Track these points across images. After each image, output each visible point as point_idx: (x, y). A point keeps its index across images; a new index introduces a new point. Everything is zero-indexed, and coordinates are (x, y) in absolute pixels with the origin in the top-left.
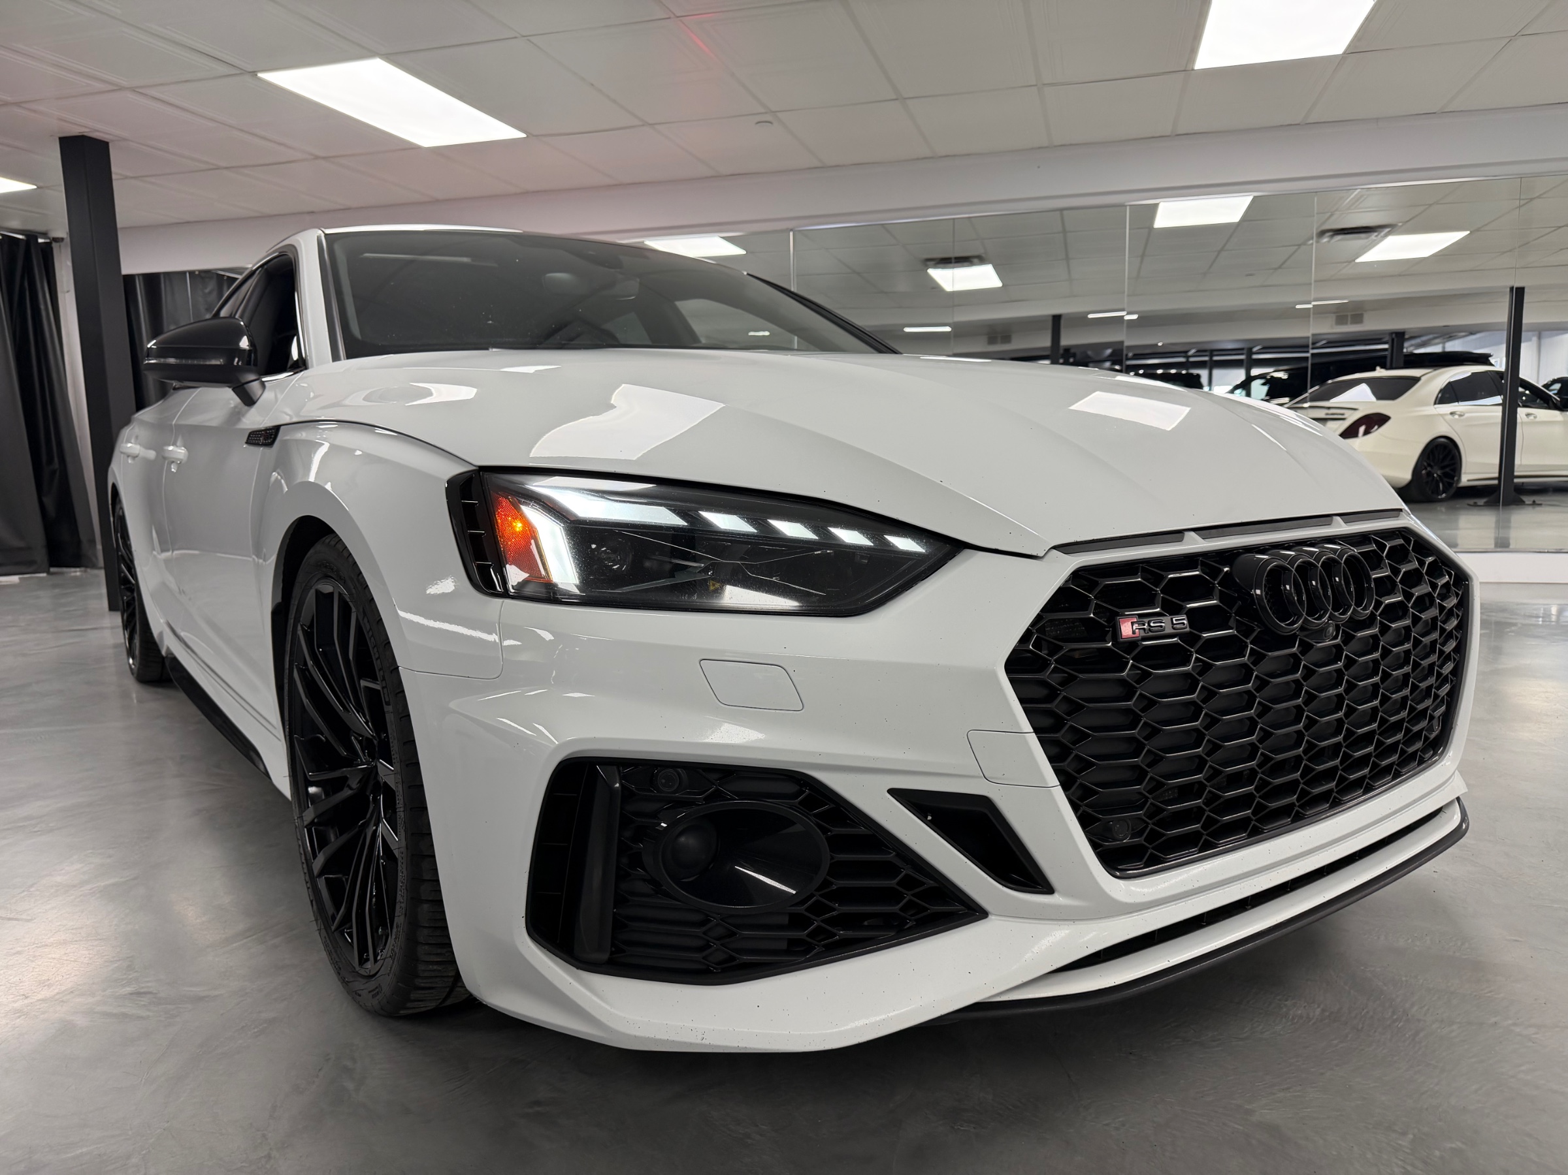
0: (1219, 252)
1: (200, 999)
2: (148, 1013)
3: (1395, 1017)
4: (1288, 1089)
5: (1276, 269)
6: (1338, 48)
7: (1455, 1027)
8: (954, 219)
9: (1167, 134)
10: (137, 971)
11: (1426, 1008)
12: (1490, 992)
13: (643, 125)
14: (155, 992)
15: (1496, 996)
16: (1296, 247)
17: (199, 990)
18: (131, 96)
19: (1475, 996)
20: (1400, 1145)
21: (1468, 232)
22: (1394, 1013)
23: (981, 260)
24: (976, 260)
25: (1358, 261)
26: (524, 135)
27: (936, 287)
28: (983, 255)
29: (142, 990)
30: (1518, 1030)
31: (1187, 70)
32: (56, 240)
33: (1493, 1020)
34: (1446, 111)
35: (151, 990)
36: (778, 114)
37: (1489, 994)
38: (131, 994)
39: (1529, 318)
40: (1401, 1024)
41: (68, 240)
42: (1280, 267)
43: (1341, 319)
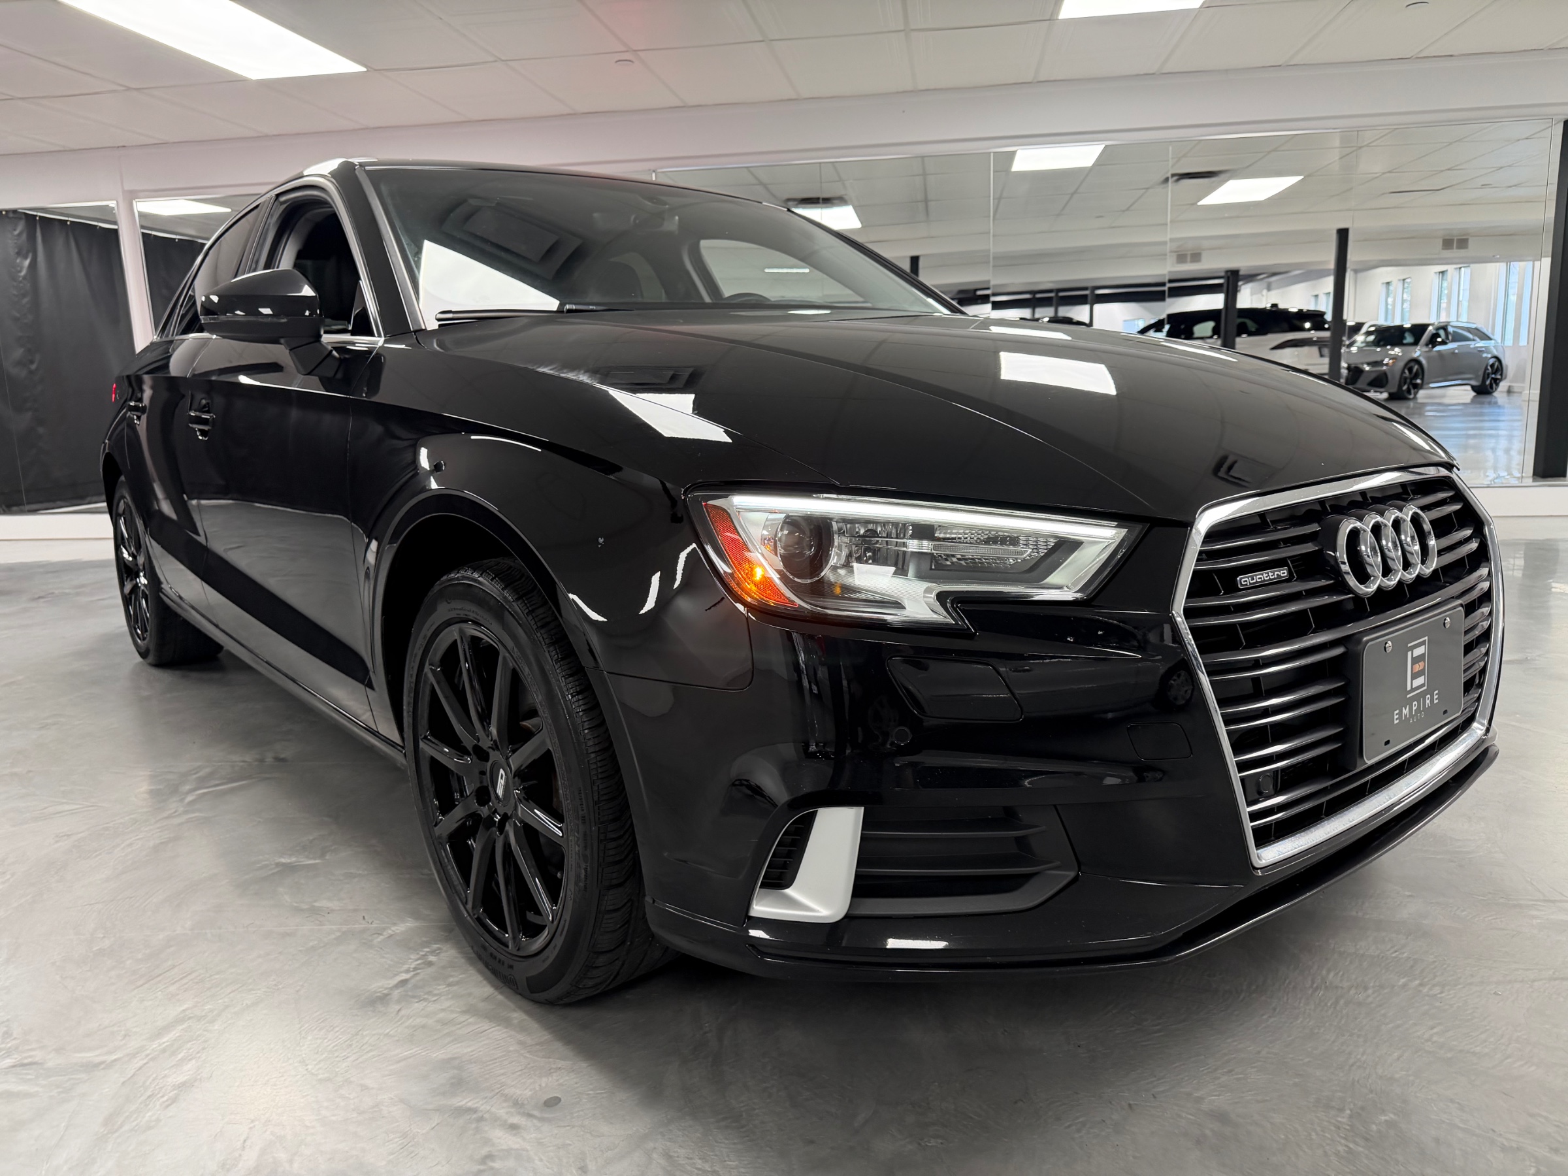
0: (1072, 194)
1: (97, 1065)
2: (36, 1089)
3: (1315, 985)
4: (1230, 1071)
5: (1124, 211)
7: (1370, 991)
8: (820, 163)
9: (1029, 80)
10: (15, 1039)
11: (1341, 973)
12: (1396, 952)
13: (496, 61)
14: (40, 1062)
15: (1400, 956)
16: (1144, 191)
17: (92, 1055)
19: (1383, 957)
20: (1340, 1122)
21: (1302, 177)
22: (1313, 982)
23: (841, 201)
24: (835, 201)
25: (1199, 203)
26: (365, 70)
28: (844, 196)
29: (26, 1061)
30: (1425, 990)
31: (1052, 18)
33: (1403, 981)
34: (1292, 63)
35: (37, 1059)
36: (639, 53)
37: (1394, 955)
38: (14, 1066)
39: (1352, 257)
40: (1322, 992)
42: (1128, 209)
43: (1181, 258)
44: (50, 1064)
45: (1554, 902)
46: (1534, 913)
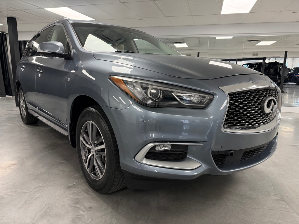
2: (16, 195)
6: (248, 12)
9: (217, 24)
10: (15, 186)
13: (117, 19)
14: (17, 191)
17: (25, 191)
18: (20, 11)
19: (239, 201)
21: (276, 41)
22: (224, 204)
24: (182, 43)
25: (256, 45)
26: (95, 20)
31: (219, 14)
32: (6, 33)
34: (270, 22)
36: (143, 18)
38: (14, 191)
41: (9, 34)
42: (241, 46)
43: (254, 55)
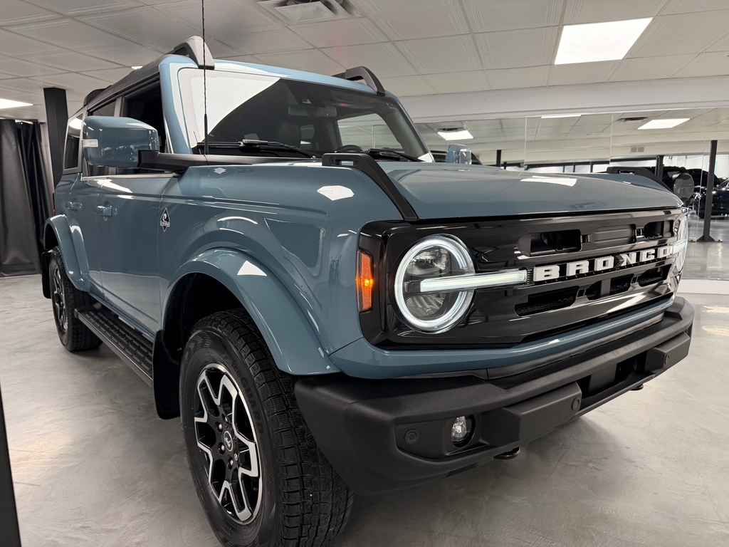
0: (574, 125)
2: (88, 538)
5: (600, 132)
6: (621, 57)
9: (544, 85)
10: (83, 515)
14: (90, 526)
16: (608, 124)
17: (108, 526)
18: (76, 75)
21: (689, 119)
23: (462, 129)
24: (460, 129)
25: (638, 129)
27: (442, 139)
28: (464, 128)
31: (551, 64)
32: (42, 123)
34: (674, 77)
41: (47, 124)
42: (602, 131)
43: (634, 150)
44: (93, 528)
45: (724, 523)
46: (712, 527)
